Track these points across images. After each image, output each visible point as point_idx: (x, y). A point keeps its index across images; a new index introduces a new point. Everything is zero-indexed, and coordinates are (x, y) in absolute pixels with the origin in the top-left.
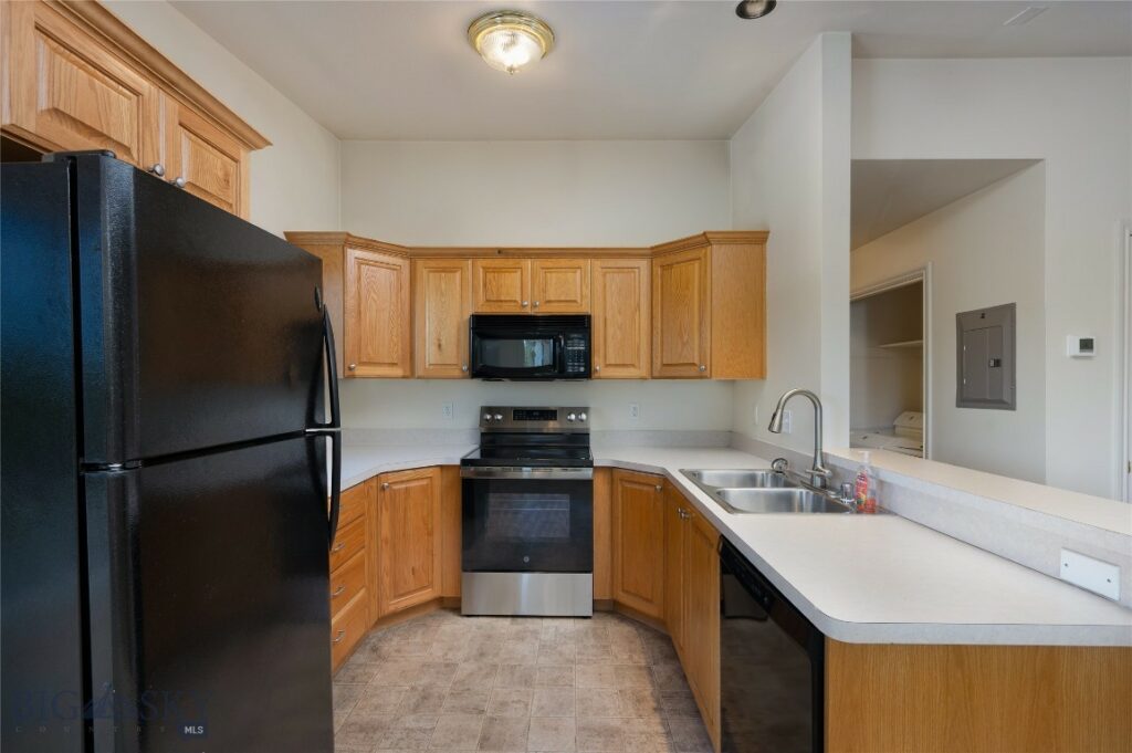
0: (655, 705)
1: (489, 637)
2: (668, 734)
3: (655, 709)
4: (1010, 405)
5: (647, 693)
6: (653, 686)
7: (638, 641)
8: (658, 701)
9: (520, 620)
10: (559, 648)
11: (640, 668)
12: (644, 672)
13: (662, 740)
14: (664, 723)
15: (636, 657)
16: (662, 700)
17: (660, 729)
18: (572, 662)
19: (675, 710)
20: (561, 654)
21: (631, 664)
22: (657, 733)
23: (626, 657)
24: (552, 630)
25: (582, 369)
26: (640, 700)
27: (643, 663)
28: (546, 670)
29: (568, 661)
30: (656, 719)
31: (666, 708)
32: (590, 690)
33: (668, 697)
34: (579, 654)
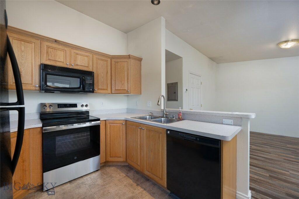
0: (136, 184)
1: (64, 193)
2: (145, 189)
3: (137, 185)
4: (177, 100)
5: (132, 182)
6: (132, 180)
7: (118, 170)
8: (136, 183)
9: (73, 182)
10: (96, 184)
11: (125, 177)
12: (127, 177)
13: (145, 192)
14: (142, 187)
15: (121, 175)
16: (137, 182)
17: (142, 189)
18: (104, 185)
19: (141, 183)
20: (98, 185)
21: (121, 177)
22: (142, 191)
23: (118, 176)
24: (89, 179)
25: (91, 89)
26: (132, 185)
27: (125, 175)
28: (97, 192)
29: (102, 186)
30: (139, 188)
31: (139, 183)
32: (116, 190)
33: (138, 180)
34: (104, 182)
